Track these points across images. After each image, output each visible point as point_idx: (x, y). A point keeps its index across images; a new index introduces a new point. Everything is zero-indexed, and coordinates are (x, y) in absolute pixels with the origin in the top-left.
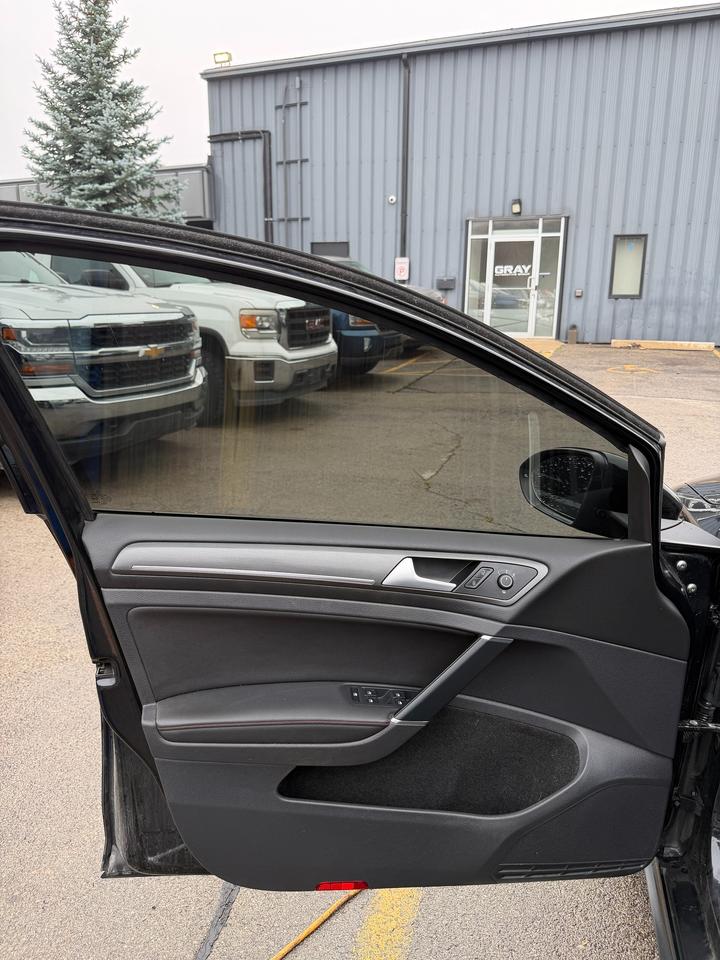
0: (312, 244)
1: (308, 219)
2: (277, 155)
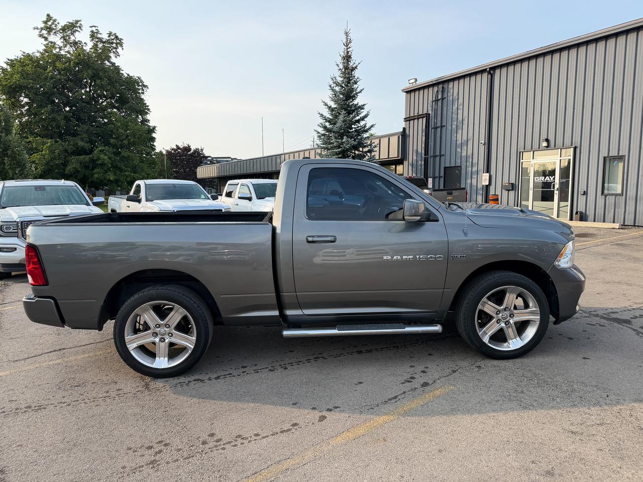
0: (445, 168)
1: (443, 155)
2: (432, 124)
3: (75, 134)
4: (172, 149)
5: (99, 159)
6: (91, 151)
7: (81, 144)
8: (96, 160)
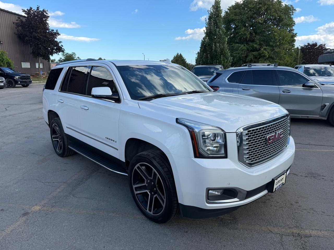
3: (253, 41)
4: (305, 46)
5: (263, 53)
6: (260, 50)
7: (255, 46)
8: (261, 54)
